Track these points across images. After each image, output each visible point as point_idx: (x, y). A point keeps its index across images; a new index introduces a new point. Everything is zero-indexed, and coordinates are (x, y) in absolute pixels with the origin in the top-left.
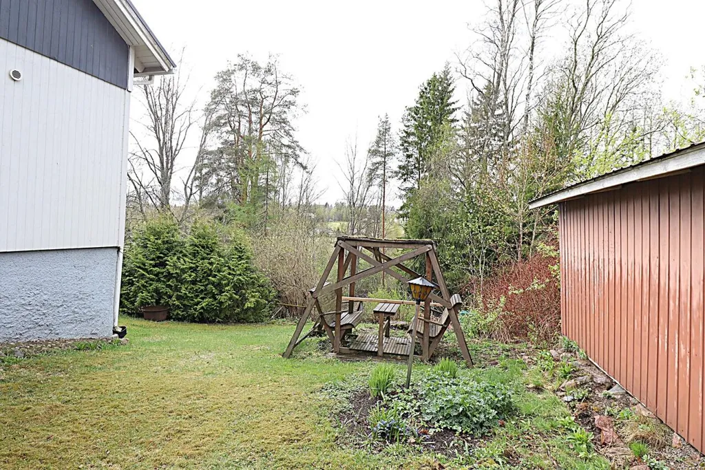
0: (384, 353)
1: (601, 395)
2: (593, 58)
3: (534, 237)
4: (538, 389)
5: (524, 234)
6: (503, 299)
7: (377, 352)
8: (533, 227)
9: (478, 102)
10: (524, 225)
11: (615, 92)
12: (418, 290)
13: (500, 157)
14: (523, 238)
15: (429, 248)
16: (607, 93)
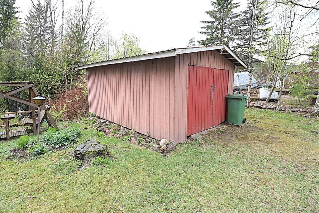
0: (11, 137)
1: (104, 125)
2: (89, 11)
3: (71, 81)
4: (86, 128)
5: (67, 80)
6: (65, 105)
7: (6, 138)
8: (71, 77)
9: (34, 12)
10: (67, 76)
11: (96, 27)
12: (39, 101)
13: (48, 43)
14: (67, 81)
15: (32, 85)
16: (93, 27)
